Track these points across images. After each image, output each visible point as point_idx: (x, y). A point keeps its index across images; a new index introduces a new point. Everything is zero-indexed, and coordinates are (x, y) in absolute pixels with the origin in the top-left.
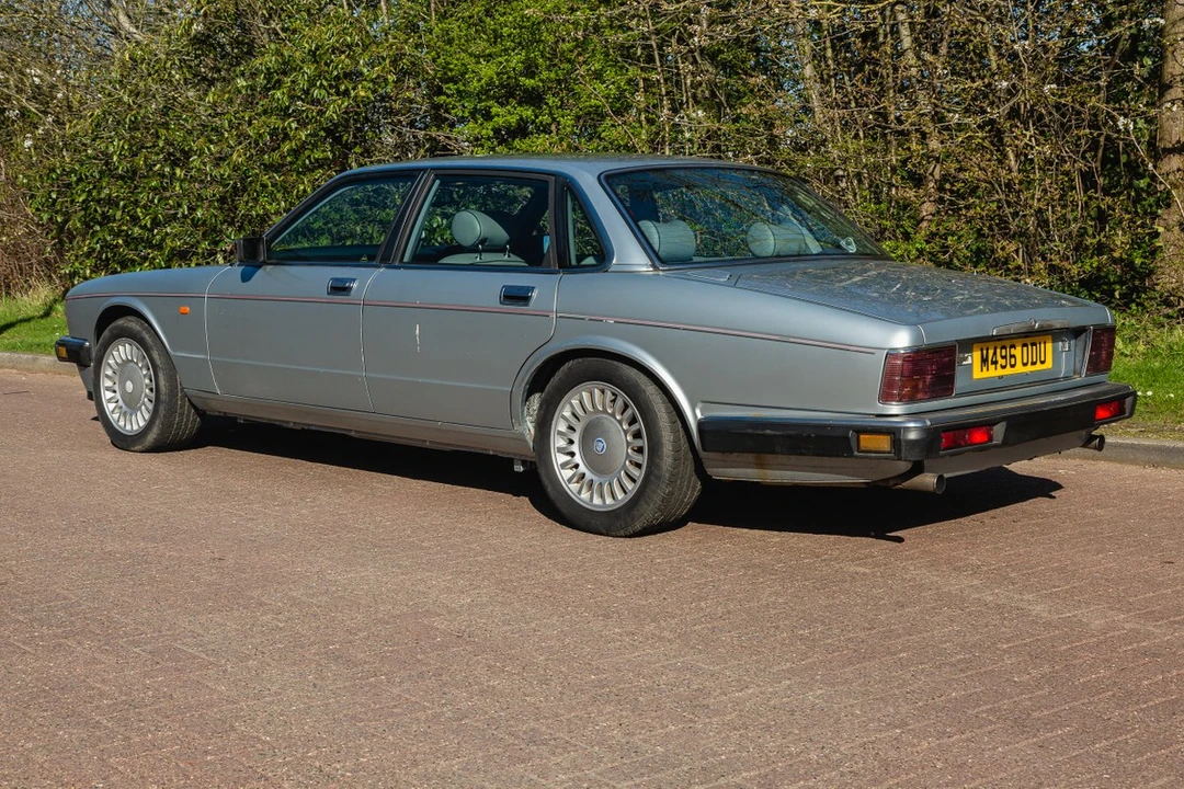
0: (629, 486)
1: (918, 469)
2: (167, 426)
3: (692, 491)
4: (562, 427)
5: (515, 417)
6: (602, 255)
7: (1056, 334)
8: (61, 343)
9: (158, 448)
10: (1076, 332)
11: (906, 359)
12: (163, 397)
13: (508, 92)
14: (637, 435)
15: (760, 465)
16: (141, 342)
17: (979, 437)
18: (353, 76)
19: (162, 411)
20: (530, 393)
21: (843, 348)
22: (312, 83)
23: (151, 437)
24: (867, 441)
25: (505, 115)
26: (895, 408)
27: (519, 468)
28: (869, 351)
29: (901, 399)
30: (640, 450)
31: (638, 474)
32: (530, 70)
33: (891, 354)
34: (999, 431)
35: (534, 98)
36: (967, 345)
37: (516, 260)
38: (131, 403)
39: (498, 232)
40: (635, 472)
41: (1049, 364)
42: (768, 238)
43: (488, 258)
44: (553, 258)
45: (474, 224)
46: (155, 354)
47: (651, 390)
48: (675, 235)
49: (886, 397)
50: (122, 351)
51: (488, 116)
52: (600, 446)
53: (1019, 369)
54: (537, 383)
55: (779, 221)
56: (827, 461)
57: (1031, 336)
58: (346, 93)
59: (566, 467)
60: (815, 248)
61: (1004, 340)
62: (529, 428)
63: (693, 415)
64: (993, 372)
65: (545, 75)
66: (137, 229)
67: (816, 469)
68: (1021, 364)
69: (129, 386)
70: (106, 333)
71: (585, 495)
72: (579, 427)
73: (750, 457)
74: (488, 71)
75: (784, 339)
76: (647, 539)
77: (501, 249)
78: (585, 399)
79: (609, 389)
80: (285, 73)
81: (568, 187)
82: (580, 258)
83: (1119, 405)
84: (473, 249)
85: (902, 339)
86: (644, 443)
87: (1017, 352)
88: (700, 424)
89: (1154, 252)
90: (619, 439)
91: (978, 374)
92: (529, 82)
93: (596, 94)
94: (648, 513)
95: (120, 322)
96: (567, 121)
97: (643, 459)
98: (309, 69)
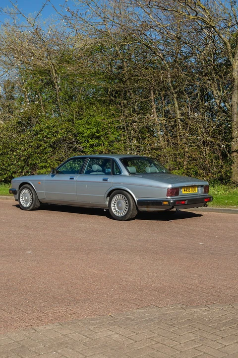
0: (125, 212)
1: (173, 208)
2: (34, 205)
3: (136, 213)
4: (113, 202)
5: (105, 201)
6: (120, 172)
7: (198, 186)
8: (10, 190)
9: (32, 210)
10: (202, 186)
11: (170, 189)
12: (34, 200)
13: (92, 136)
14: (127, 203)
15: (147, 208)
16: (30, 189)
17: (183, 203)
18: (57, 132)
19: (34, 202)
20: (107, 197)
21: (161, 188)
22: (48, 134)
23: (31, 207)
24: (165, 203)
25: (92, 142)
26: (169, 198)
27: (105, 210)
28: (165, 188)
29: (170, 196)
30: (127, 206)
31: (127, 210)
32: (98, 132)
33: (168, 188)
34: (186, 202)
35: (98, 138)
36: (181, 187)
37: (103, 173)
38: (27, 201)
39: (100, 168)
40: (126, 210)
41: (197, 191)
42: (149, 170)
43: (98, 173)
44: (112, 173)
45: (96, 167)
46: (32, 191)
47: (129, 195)
48: (133, 169)
49: (167, 196)
50: (25, 191)
51: (88, 141)
52: (120, 205)
53: (191, 192)
54: (109, 195)
55: (151, 167)
56: (158, 206)
57: (193, 187)
58: (56, 136)
59: (114, 209)
60: (158, 171)
61: (188, 187)
62: (107, 203)
63: (136, 200)
64: (186, 192)
65: (101, 133)
66: (4, 167)
67: (156, 208)
68: (191, 191)
69: (26, 198)
70: (22, 187)
71: (117, 214)
72: (116, 202)
73: (146, 206)
74: (89, 132)
75: (151, 186)
76: (128, 221)
77: (101, 172)
78: (118, 197)
79: (122, 195)
80: (41, 131)
81: (114, 161)
82: (116, 173)
83: (210, 199)
84: (96, 171)
85: (170, 186)
86: (128, 204)
87: (190, 189)
88: (137, 201)
89: (231, 173)
90: (123, 204)
91: (183, 192)
92: (98, 135)
93: (112, 137)
94: (129, 216)
95: (25, 185)
96: (106, 143)
97: (128, 207)
98: (47, 131)
